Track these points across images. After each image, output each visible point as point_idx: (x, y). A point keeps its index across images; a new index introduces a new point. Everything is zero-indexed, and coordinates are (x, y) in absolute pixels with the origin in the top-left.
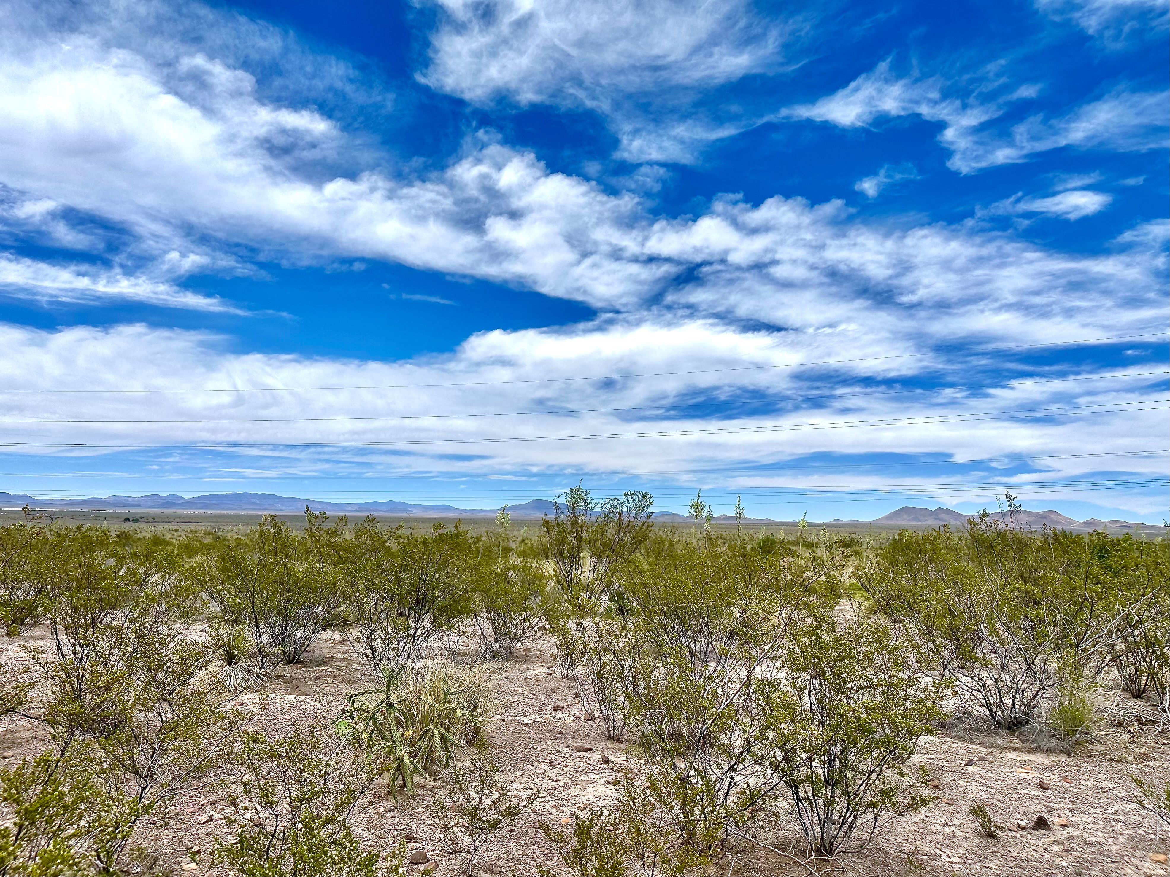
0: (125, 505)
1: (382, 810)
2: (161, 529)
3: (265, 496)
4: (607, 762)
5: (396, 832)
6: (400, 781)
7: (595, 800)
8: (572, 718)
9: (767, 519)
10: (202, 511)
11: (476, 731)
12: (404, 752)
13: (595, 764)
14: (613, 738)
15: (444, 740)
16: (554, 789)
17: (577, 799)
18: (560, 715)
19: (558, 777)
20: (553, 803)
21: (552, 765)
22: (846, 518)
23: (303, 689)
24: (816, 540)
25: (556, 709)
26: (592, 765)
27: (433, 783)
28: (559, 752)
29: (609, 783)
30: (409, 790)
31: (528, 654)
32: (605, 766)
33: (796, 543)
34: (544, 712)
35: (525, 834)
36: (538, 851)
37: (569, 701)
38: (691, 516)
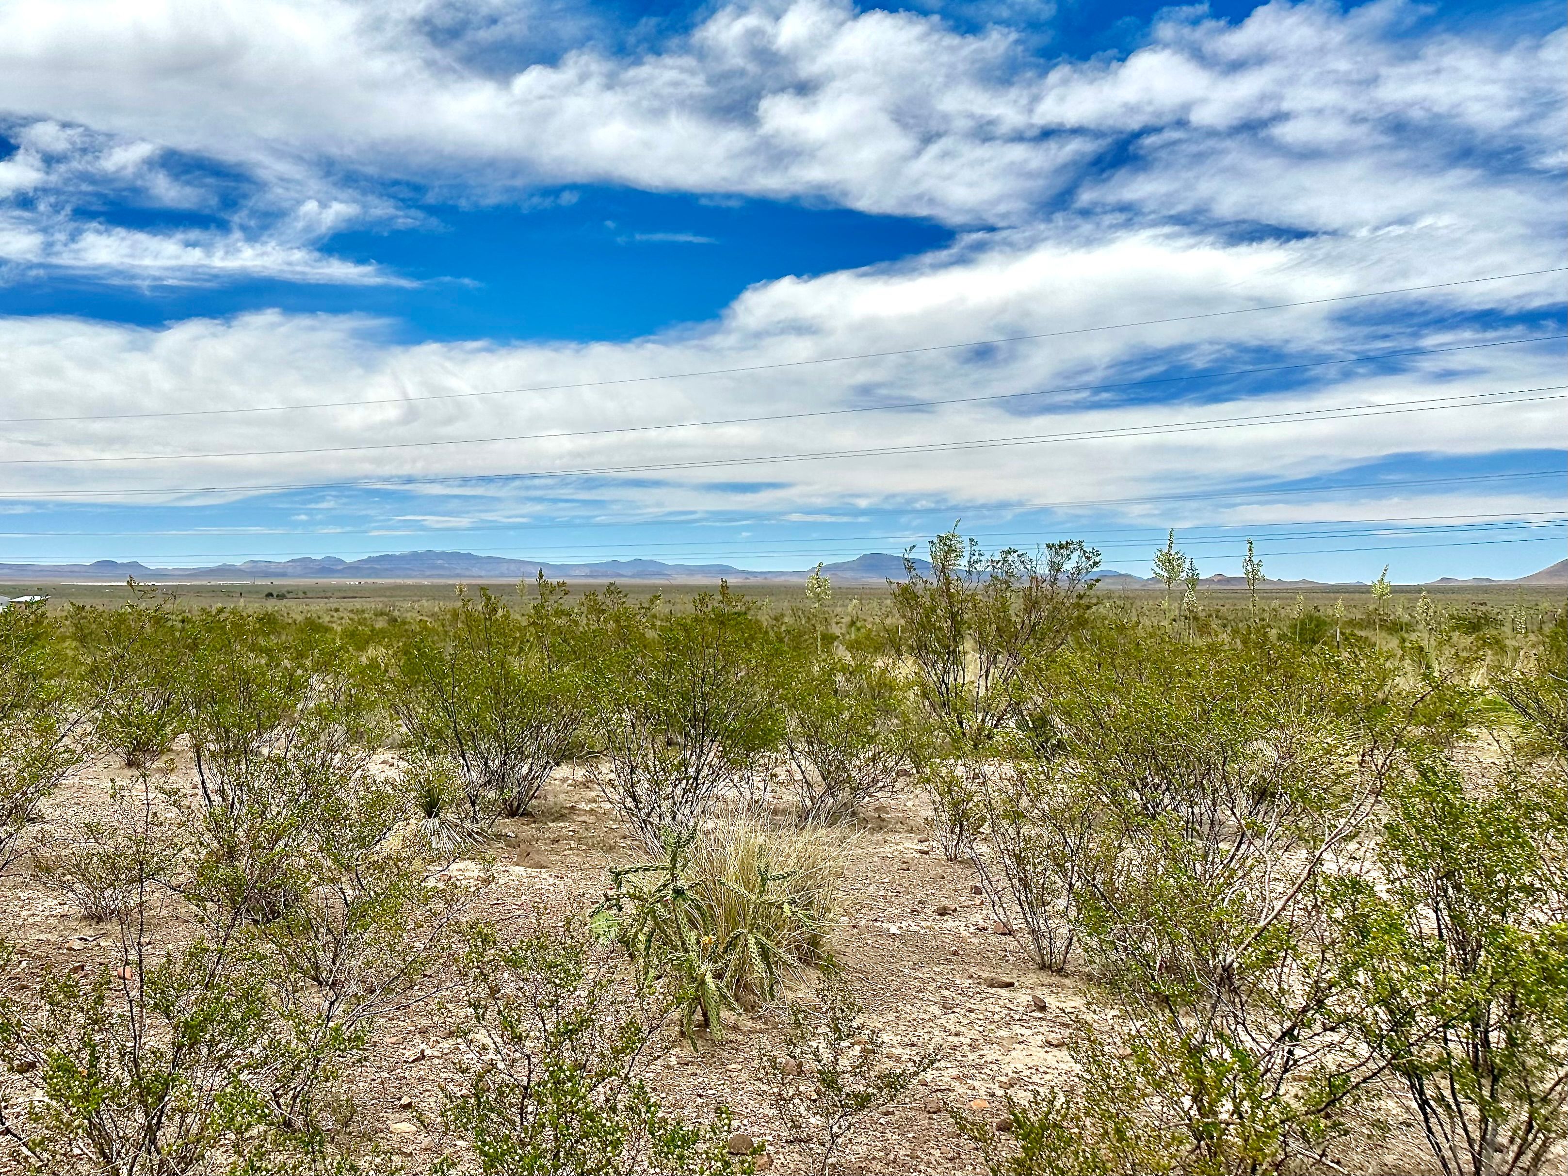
0: (266, 574)
1: (673, 1061)
2: (317, 608)
3: (456, 555)
4: (1043, 1008)
5: (699, 1100)
6: (698, 1017)
7: (1028, 1073)
8: (972, 929)
9: (1304, 581)
10: (370, 581)
11: (814, 941)
12: (706, 969)
13: (1021, 1009)
14: (1050, 967)
15: (765, 954)
16: (954, 1048)
17: (995, 1067)
18: (950, 924)
19: (959, 1028)
20: (955, 1072)
21: (947, 1007)
22: (1464, 575)
23: (536, 857)
24: (1406, 618)
25: (943, 912)
26: (1016, 1012)
27: (750, 1024)
28: (956, 985)
29: (1050, 1044)
30: (716, 1032)
31: (883, 816)
32: (1040, 1015)
33: (1368, 623)
34: (922, 916)
35: (913, 1120)
36: (937, 1153)
37: (964, 900)
38: (1157, 579)
